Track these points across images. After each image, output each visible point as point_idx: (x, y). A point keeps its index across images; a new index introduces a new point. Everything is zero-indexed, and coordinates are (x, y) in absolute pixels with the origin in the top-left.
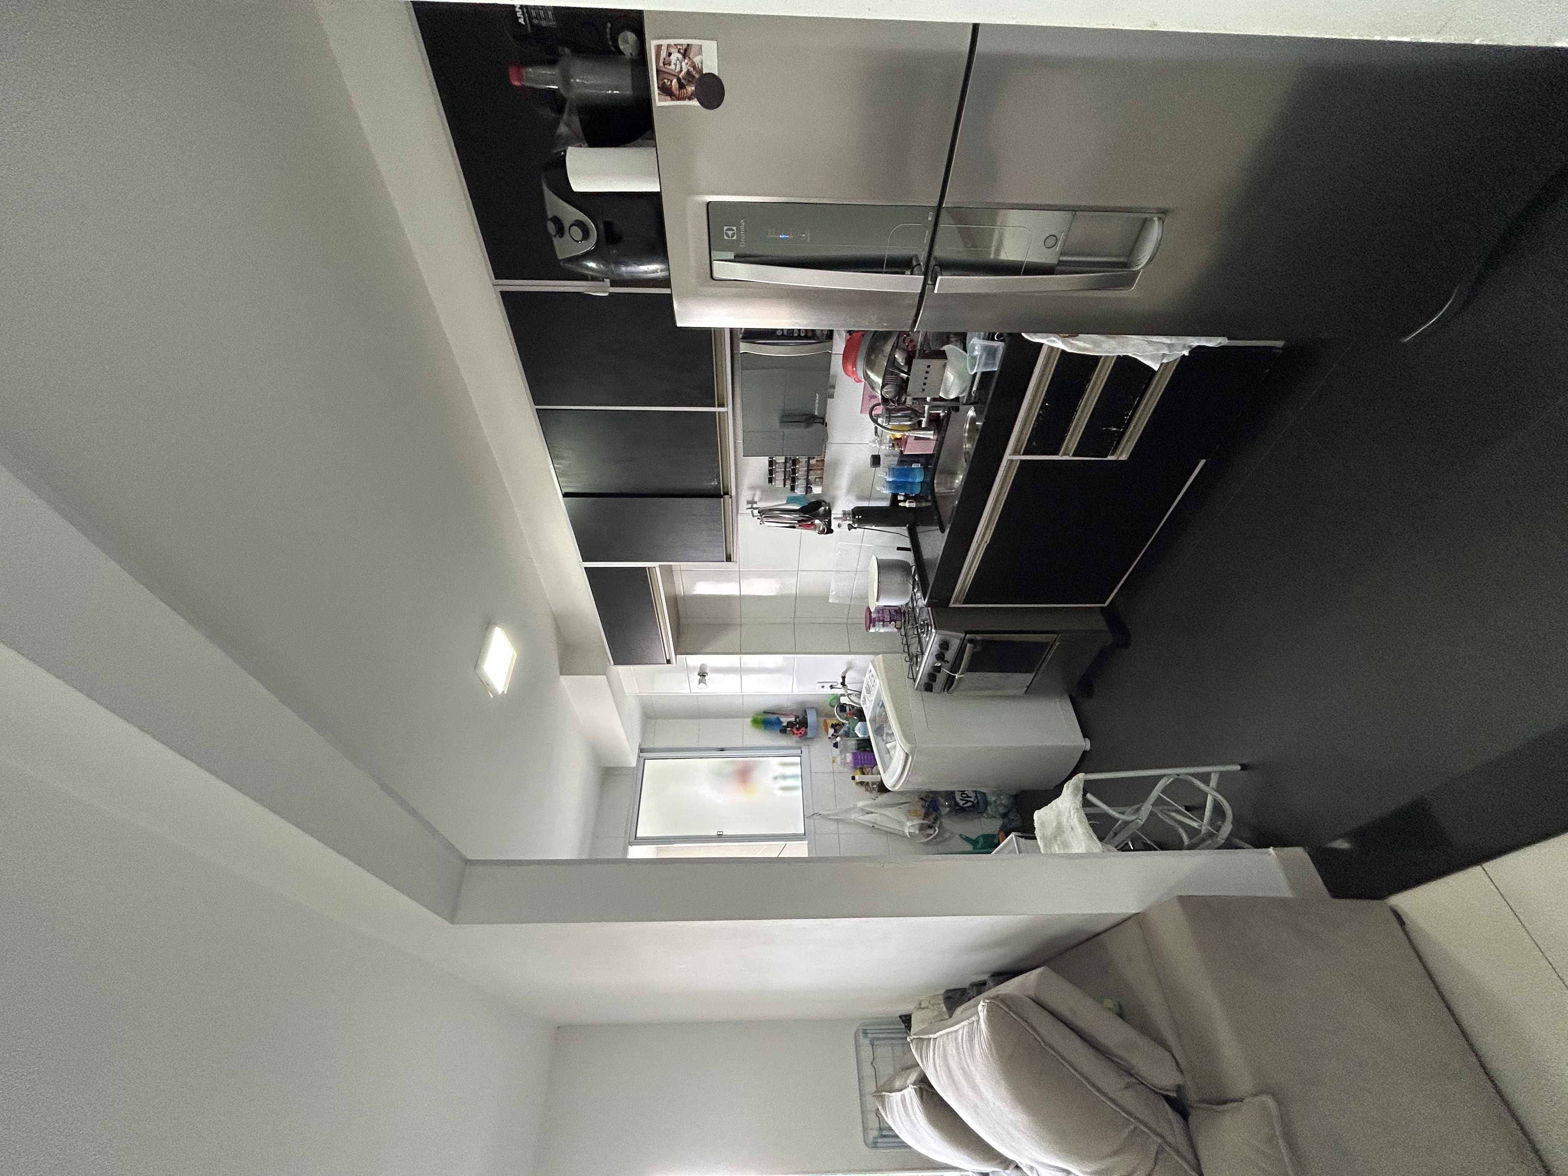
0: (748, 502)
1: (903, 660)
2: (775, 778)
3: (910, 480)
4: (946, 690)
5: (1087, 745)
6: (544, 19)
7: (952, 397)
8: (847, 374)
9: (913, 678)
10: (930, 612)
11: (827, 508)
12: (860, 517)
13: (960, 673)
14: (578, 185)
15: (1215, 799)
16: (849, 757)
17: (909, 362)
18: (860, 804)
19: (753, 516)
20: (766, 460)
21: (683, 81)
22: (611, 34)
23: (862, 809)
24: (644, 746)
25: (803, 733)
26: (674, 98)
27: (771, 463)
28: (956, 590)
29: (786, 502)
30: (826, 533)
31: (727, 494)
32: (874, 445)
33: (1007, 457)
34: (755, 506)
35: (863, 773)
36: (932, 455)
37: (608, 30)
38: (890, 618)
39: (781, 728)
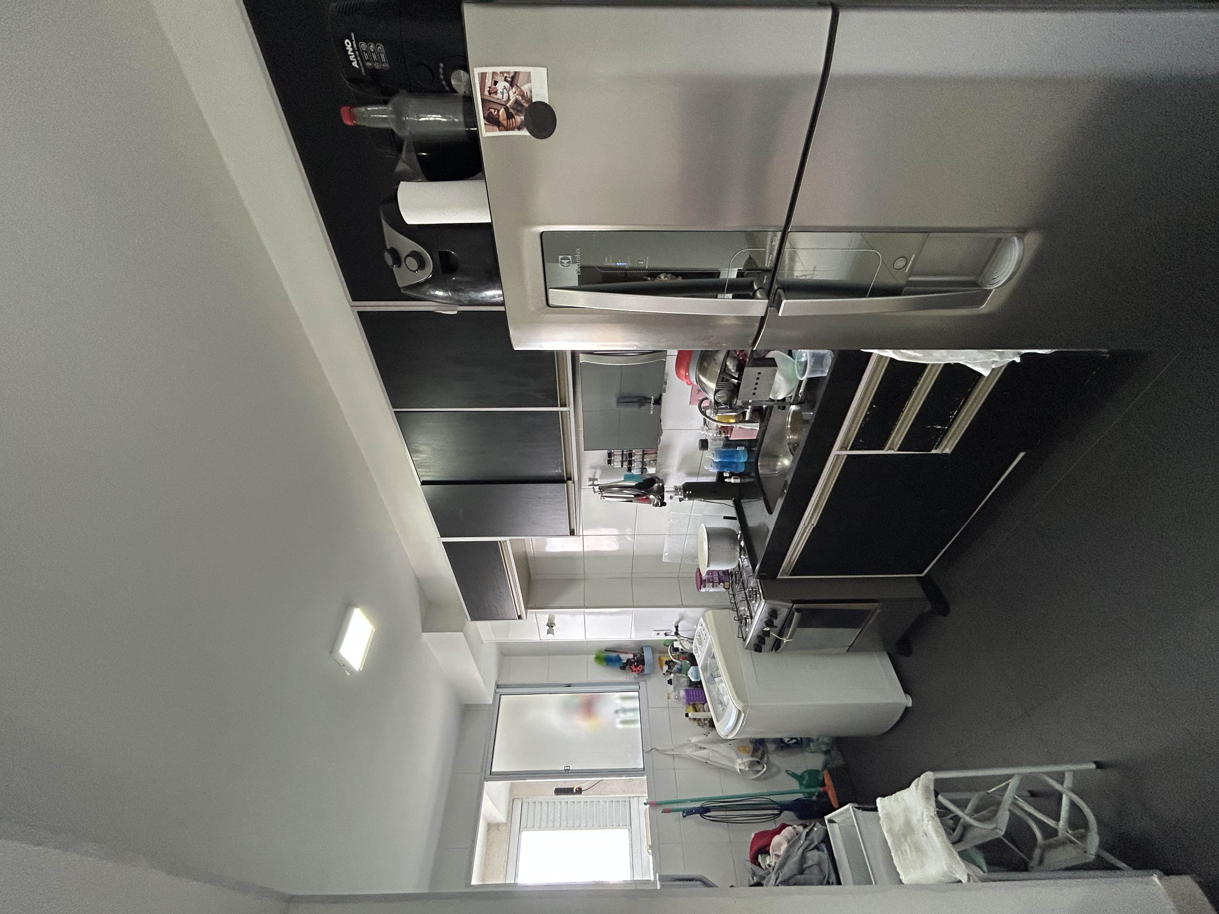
0: (590, 480)
1: (733, 619)
2: (617, 712)
3: (735, 460)
4: (774, 649)
5: (908, 702)
6: (377, 62)
7: (780, 398)
8: (679, 377)
9: (743, 638)
10: (759, 583)
11: (661, 484)
12: (690, 492)
13: (788, 637)
14: (411, 218)
15: (1071, 800)
16: (682, 693)
17: (740, 368)
18: (694, 740)
19: (595, 492)
20: (606, 452)
21: (511, 110)
22: (444, 74)
23: (696, 745)
24: (499, 683)
25: (640, 670)
26: (502, 128)
27: (610, 455)
28: (785, 563)
29: (623, 479)
30: (661, 506)
31: (570, 479)
32: (702, 433)
33: (835, 451)
34: (596, 483)
35: (696, 711)
36: (756, 440)
37: (441, 71)
38: (719, 579)
39: (621, 665)
